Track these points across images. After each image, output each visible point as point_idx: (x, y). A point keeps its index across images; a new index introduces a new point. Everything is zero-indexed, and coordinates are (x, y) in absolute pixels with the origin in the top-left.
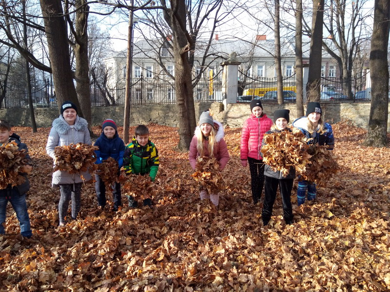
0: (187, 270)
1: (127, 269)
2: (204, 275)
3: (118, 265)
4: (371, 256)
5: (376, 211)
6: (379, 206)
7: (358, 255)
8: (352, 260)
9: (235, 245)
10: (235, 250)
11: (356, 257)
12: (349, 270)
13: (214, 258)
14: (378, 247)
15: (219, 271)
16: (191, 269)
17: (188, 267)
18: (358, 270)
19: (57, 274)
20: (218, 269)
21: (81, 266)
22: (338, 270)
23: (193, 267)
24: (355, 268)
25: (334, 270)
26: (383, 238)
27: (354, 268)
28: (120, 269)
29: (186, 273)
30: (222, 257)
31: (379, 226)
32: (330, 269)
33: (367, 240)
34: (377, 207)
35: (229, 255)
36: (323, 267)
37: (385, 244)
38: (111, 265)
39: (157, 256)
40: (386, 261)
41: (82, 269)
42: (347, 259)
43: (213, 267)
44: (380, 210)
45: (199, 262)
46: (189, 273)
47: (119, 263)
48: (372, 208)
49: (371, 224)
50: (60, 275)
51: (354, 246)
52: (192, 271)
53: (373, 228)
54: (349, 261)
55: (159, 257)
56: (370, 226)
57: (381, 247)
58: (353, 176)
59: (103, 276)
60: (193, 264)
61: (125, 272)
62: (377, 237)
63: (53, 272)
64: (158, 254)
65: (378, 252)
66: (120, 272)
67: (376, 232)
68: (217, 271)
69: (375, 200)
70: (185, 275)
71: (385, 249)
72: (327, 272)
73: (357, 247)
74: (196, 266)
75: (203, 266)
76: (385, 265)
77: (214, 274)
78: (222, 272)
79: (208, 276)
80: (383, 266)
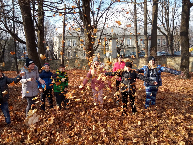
3: (52, 139)
4: (174, 133)
5: (179, 111)
7: (168, 132)
8: (165, 135)
15: (100, 141)
19: (22, 143)
21: (34, 139)
26: (182, 124)
28: (52, 141)
31: (180, 118)
33: (174, 125)
34: (180, 109)
37: (182, 127)
38: (48, 138)
39: (71, 134)
40: (181, 135)
41: (34, 141)
49: (176, 117)
56: (176, 118)
57: (180, 128)
58: (171, 93)
59: (44, 144)
61: (55, 142)
62: (179, 123)
63: (20, 142)
65: (178, 131)
67: (178, 121)
69: (179, 105)
71: (182, 129)
76: (180, 137)
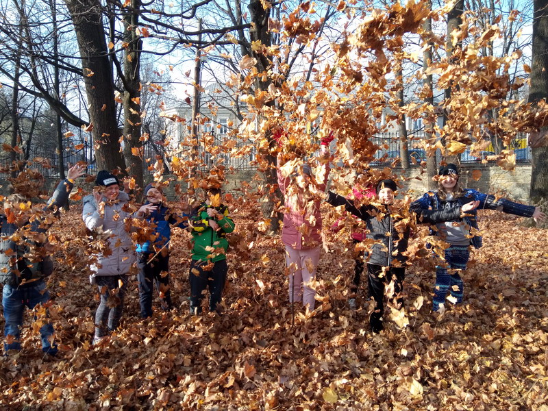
0: (264, 400)
1: (183, 398)
2: (288, 407)
3: (172, 394)
4: (521, 381)
5: (533, 319)
6: (538, 313)
7: (502, 380)
8: (494, 387)
9: (333, 366)
10: (332, 373)
11: (499, 382)
12: (489, 400)
13: (303, 384)
14: (533, 369)
15: (309, 403)
16: (270, 399)
17: (266, 396)
18: (502, 400)
19: (89, 405)
20: (308, 399)
21: (121, 394)
22: (473, 401)
23: (273, 397)
24: (498, 398)
25: (468, 401)
26: (540, 357)
27: (496, 398)
29: (263, 405)
30: (313, 382)
31: (535, 340)
32: (462, 400)
33: (519, 359)
34: (534, 314)
35: (323, 380)
36: (453, 397)
37: (543, 365)
39: (225, 381)
40: (541, 388)
41: (123, 398)
42: (487, 386)
43: (300, 396)
44: (539, 317)
45: (281, 390)
46: (267, 405)
47: (174, 390)
48: (528, 315)
49: (524, 337)
50: (92, 406)
51: (497, 368)
52: (272, 402)
53: (528, 343)
54: (489, 388)
55: (227, 382)
57: (537, 369)
59: (151, 407)
60: (273, 392)
61: (181, 402)
62: (533, 355)
63: (83, 402)
64: (227, 379)
65: (531, 376)
66: (174, 403)
67: (531, 348)
68: (306, 402)
69: (533, 303)
70: (261, 407)
71: (543, 372)
72: (458, 403)
73: (503, 369)
74: (278, 394)
75: (287, 395)
76: (540, 393)
77: (302, 405)
78: (312, 403)
79: (294, 408)
80: (537, 395)
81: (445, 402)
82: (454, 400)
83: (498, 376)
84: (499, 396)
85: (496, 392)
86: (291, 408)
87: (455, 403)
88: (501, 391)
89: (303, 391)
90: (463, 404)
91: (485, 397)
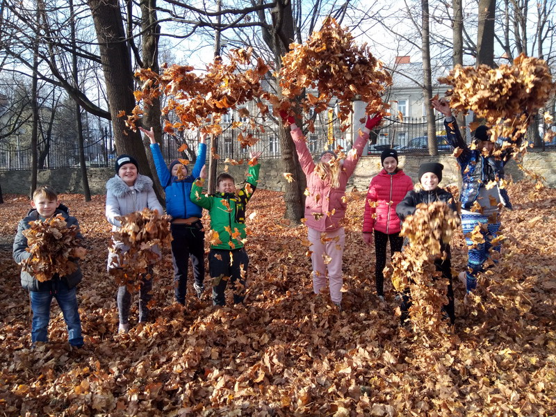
0: (296, 396)
1: (212, 393)
2: (321, 405)
3: (200, 388)
8: (541, 386)
9: (367, 361)
10: (366, 370)
11: (547, 381)
12: (536, 400)
13: (336, 380)
15: (343, 400)
16: (302, 395)
17: (298, 392)
18: (550, 400)
19: (116, 399)
20: (342, 396)
21: (149, 388)
22: (520, 400)
23: (305, 393)
24: (546, 398)
25: (514, 400)
27: (543, 398)
28: (202, 394)
29: (295, 401)
30: (347, 378)
32: (507, 399)
35: (357, 376)
36: (497, 396)
38: (190, 387)
39: (254, 376)
41: (151, 392)
42: (533, 385)
43: (334, 393)
45: (314, 386)
46: (300, 401)
47: (202, 384)
50: (120, 400)
51: (544, 365)
52: (305, 398)
54: (536, 387)
55: (257, 377)
58: (544, 260)
60: (305, 388)
61: (210, 397)
63: (111, 395)
64: (256, 374)
66: (203, 398)
68: (340, 400)
70: (293, 403)
72: (503, 403)
73: (550, 367)
74: (310, 390)
75: (320, 392)
77: (336, 403)
78: (347, 400)
79: (328, 405)
81: (489, 402)
82: (499, 399)
83: (545, 374)
84: (547, 395)
85: (543, 391)
86: (325, 405)
87: (500, 403)
88: (548, 390)
89: (337, 388)
90: (508, 404)
91: (531, 396)
